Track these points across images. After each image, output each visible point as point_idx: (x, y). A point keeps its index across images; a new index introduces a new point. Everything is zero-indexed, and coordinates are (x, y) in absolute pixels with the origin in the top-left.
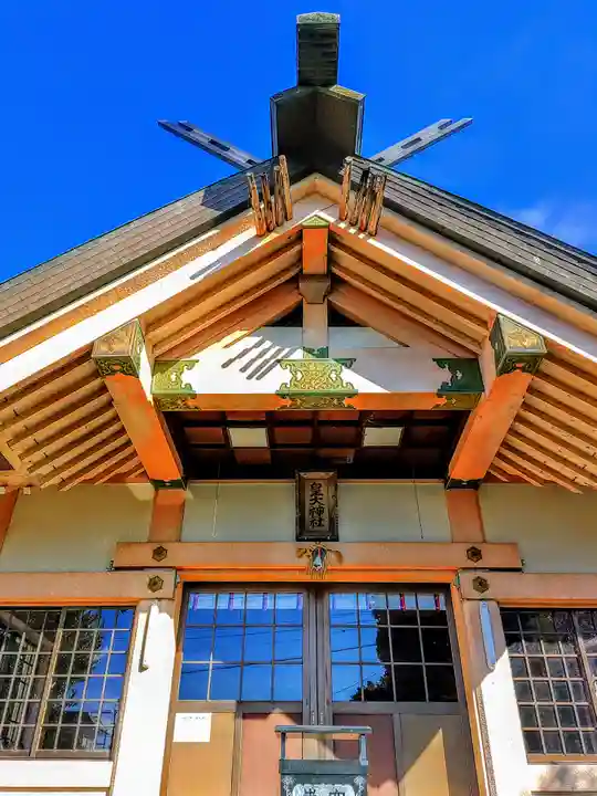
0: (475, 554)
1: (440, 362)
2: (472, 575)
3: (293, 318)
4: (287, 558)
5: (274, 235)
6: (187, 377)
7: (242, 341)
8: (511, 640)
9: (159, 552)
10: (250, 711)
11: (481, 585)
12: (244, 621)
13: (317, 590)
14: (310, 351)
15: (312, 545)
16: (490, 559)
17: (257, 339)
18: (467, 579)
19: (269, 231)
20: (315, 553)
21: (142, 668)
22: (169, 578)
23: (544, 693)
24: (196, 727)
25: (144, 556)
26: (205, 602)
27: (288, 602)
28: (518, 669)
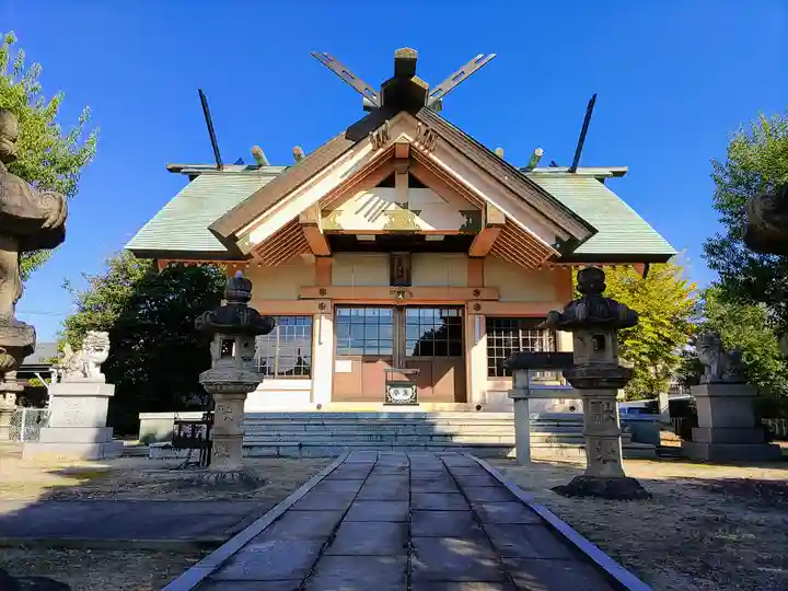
0: (477, 293)
1: (463, 213)
2: (475, 303)
3: (389, 183)
4: (385, 293)
5: (381, 150)
6: (339, 220)
7: (363, 197)
8: (489, 332)
9: (323, 292)
10: (368, 359)
11: (478, 307)
12: (365, 321)
13: (400, 309)
14: (398, 204)
15: (397, 288)
16: (483, 295)
17: (371, 195)
18: (471, 305)
19: (379, 147)
20: (399, 293)
21: (320, 343)
22: (328, 304)
23: (499, 352)
24: (345, 366)
25: (315, 293)
26: (345, 312)
27: (386, 313)
28: (490, 343)
